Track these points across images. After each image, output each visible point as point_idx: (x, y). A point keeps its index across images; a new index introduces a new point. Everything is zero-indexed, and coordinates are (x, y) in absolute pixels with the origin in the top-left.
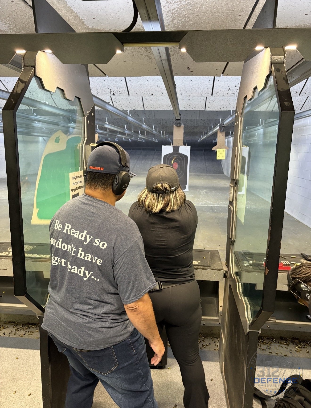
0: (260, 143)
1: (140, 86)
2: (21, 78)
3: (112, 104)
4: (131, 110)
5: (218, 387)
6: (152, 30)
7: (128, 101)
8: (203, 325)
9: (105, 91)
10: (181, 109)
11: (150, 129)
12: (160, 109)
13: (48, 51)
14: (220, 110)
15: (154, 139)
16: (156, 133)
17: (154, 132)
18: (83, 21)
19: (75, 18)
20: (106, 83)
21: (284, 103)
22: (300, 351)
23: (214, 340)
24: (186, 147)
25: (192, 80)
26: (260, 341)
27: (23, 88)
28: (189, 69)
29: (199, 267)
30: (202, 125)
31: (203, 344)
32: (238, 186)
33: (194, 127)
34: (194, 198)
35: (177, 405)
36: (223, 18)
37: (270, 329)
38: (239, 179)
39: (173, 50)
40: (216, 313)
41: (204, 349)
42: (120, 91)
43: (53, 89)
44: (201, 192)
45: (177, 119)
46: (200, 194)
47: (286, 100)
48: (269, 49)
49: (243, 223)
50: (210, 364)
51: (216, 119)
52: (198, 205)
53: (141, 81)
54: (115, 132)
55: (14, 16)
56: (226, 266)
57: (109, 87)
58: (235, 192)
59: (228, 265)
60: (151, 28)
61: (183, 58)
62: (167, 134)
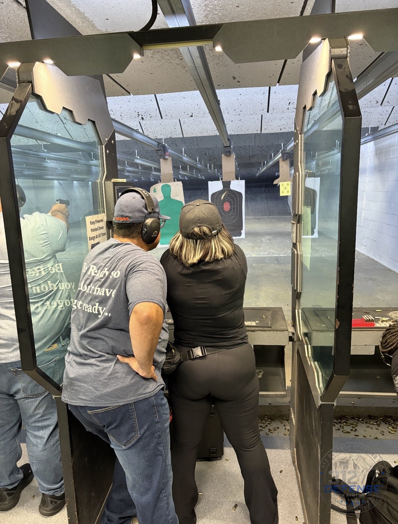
0: (336, 174)
1: (175, 106)
2: (16, 97)
3: (142, 132)
4: (166, 138)
5: (290, 480)
6: (178, 26)
7: (162, 127)
8: (268, 405)
9: (131, 115)
10: (229, 133)
11: (193, 162)
12: (203, 135)
13: (49, 61)
14: (280, 132)
15: (199, 175)
16: (201, 167)
17: (199, 166)
18: (94, 23)
19: (83, 20)
20: (131, 105)
21: (348, 107)
22: (395, 432)
23: (284, 423)
24: (239, 182)
25: (241, 95)
26: (342, 422)
27: (18, 108)
28: (234, 78)
29: (257, 329)
30: (260, 153)
31: (269, 429)
32: (301, 223)
33: (250, 156)
34: (254, 247)
35: (238, 504)
36: (271, 7)
37: (355, 406)
38: (302, 213)
39: (211, 55)
40: (283, 387)
41: (271, 435)
42: (150, 114)
43: (58, 110)
44: (263, 239)
45: (225, 147)
46: (262, 241)
47: (351, 103)
48: (327, 40)
49: (309, 269)
50: (279, 453)
51: (277, 145)
52: (259, 256)
53: (176, 100)
54: (150, 168)
55: (6, 22)
56: (293, 326)
57: (136, 110)
58: (298, 231)
59: (294, 325)
60: (177, 24)
61: (225, 64)
62: (215, 167)
